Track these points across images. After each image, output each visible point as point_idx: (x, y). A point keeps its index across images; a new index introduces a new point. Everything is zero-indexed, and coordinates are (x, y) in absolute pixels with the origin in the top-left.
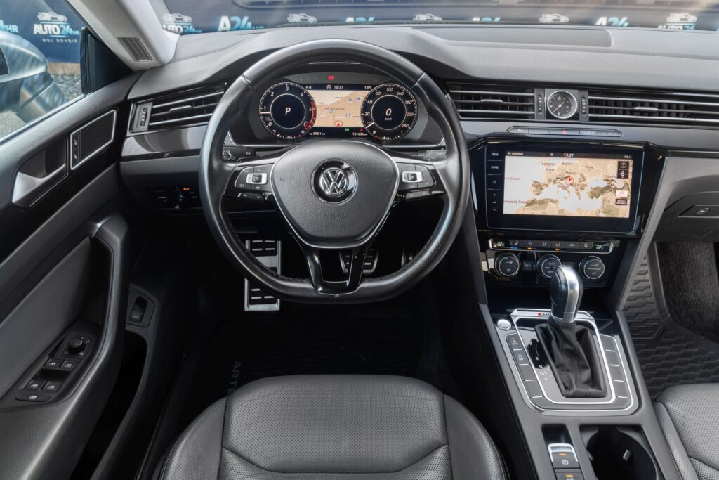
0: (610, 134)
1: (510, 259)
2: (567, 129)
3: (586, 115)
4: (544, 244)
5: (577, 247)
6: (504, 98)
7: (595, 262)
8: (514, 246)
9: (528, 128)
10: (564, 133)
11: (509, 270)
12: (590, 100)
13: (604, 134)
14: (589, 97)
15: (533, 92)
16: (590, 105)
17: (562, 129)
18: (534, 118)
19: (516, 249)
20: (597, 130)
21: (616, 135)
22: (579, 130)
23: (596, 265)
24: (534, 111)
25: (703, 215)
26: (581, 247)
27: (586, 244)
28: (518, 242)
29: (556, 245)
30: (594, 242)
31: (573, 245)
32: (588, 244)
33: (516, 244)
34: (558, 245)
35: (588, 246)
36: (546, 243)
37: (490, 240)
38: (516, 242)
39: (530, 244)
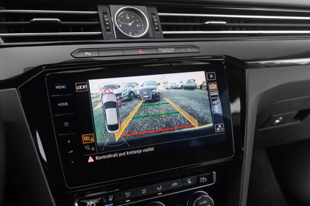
0: (189, 50)
2: (143, 48)
3: (159, 32)
5: (181, 186)
6: (61, 17)
7: (203, 199)
9: (98, 50)
10: (141, 52)
12: (160, 16)
13: (183, 50)
14: (159, 14)
15: (96, 10)
16: (161, 22)
17: (138, 48)
18: (102, 39)
20: (175, 47)
21: (195, 50)
22: (156, 48)
24: (101, 31)
25: (278, 124)
26: (184, 185)
27: (189, 179)
28: (112, 196)
29: (158, 188)
30: (196, 175)
31: (176, 184)
32: (191, 179)
33: (110, 200)
34: (159, 188)
35: (191, 181)
36: (145, 189)
37: (76, 203)
38: (110, 197)
39: (127, 195)
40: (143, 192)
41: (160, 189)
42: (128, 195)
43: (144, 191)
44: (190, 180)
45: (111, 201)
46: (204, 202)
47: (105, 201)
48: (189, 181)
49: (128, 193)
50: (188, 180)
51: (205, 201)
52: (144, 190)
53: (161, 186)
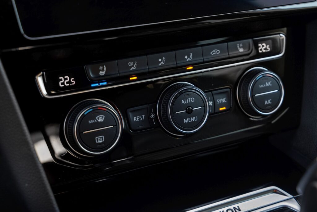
1: (97, 112)
4: (162, 62)
8: (99, 79)
11: (100, 140)
19: (104, 86)
23: (268, 84)
27: (239, 44)
28: (105, 68)
29: (186, 57)
30: (252, 38)
31: (218, 52)
32: (243, 44)
33: (102, 73)
34: (189, 57)
35: (243, 47)
36: (164, 58)
37: (40, 76)
38: (101, 68)
39: (131, 67)
40: (160, 62)
41: (190, 59)
42: (133, 66)
43: (162, 61)
44: (241, 45)
45: (103, 76)
46: (267, 84)
47: (92, 75)
48: (240, 47)
49: (134, 64)
50: (238, 46)
51: (269, 83)
52: (162, 59)
53: (191, 54)
